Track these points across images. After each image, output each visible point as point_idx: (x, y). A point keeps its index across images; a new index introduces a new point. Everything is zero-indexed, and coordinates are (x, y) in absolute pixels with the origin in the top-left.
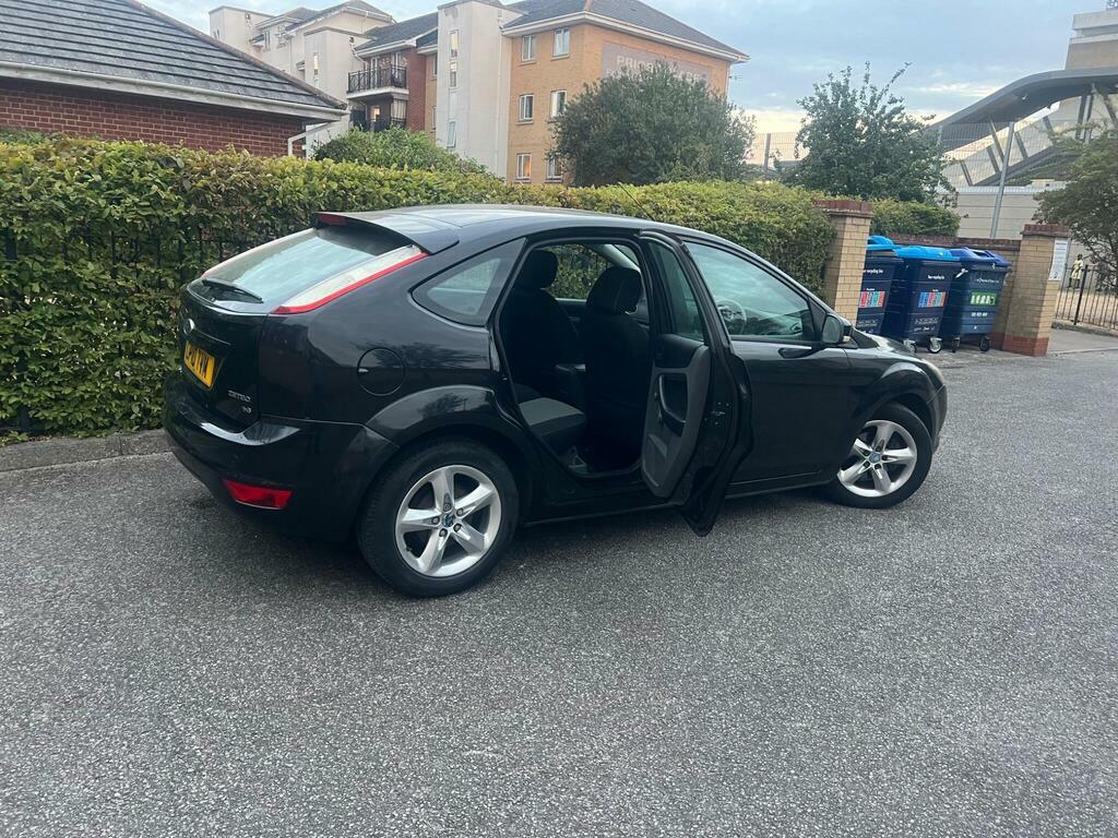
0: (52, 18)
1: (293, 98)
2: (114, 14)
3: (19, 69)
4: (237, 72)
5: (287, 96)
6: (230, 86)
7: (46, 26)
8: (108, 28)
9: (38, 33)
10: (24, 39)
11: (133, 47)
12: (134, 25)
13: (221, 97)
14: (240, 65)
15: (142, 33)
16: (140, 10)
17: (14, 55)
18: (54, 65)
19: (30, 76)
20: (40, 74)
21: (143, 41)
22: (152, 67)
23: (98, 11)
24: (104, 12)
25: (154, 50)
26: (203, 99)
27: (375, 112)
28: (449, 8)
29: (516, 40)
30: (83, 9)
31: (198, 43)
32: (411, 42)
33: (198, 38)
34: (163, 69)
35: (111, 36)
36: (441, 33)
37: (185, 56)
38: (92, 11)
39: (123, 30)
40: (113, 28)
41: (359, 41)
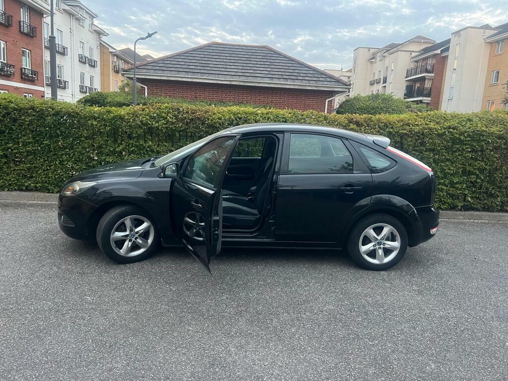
0: (248, 62)
1: (329, 83)
2: (271, 58)
3: (230, 81)
4: (309, 75)
5: (326, 83)
6: (304, 81)
7: (245, 65)
8: (266, 63)
9: (241, 68)
10: (236, 70)
11: (273, 70)
12: (277, 61)
13: (299, 85)
14: (311, 72)
15: (278, 64)
16: (281, 55)
17: (230, 76)
18: (242, 79)
19: (234, 83)
21: (278, 67)
22: (276, 76)
23: (266, 57)
24: (268, 58)
25: (280, 70)
26: (292, 87)
27: (418, 85)
28: (457, 33)
29: (493, 44)
30: (261, 57)
31: (298, 65)
32: (439, 51)
33: (299, 64)
34: (280, 77)
35: (266, 66)
36: (451, 45)
37: (291, 71)
38: (264, 57)
39: (272, 64)
40: (268, 63)
41: (414, 54)
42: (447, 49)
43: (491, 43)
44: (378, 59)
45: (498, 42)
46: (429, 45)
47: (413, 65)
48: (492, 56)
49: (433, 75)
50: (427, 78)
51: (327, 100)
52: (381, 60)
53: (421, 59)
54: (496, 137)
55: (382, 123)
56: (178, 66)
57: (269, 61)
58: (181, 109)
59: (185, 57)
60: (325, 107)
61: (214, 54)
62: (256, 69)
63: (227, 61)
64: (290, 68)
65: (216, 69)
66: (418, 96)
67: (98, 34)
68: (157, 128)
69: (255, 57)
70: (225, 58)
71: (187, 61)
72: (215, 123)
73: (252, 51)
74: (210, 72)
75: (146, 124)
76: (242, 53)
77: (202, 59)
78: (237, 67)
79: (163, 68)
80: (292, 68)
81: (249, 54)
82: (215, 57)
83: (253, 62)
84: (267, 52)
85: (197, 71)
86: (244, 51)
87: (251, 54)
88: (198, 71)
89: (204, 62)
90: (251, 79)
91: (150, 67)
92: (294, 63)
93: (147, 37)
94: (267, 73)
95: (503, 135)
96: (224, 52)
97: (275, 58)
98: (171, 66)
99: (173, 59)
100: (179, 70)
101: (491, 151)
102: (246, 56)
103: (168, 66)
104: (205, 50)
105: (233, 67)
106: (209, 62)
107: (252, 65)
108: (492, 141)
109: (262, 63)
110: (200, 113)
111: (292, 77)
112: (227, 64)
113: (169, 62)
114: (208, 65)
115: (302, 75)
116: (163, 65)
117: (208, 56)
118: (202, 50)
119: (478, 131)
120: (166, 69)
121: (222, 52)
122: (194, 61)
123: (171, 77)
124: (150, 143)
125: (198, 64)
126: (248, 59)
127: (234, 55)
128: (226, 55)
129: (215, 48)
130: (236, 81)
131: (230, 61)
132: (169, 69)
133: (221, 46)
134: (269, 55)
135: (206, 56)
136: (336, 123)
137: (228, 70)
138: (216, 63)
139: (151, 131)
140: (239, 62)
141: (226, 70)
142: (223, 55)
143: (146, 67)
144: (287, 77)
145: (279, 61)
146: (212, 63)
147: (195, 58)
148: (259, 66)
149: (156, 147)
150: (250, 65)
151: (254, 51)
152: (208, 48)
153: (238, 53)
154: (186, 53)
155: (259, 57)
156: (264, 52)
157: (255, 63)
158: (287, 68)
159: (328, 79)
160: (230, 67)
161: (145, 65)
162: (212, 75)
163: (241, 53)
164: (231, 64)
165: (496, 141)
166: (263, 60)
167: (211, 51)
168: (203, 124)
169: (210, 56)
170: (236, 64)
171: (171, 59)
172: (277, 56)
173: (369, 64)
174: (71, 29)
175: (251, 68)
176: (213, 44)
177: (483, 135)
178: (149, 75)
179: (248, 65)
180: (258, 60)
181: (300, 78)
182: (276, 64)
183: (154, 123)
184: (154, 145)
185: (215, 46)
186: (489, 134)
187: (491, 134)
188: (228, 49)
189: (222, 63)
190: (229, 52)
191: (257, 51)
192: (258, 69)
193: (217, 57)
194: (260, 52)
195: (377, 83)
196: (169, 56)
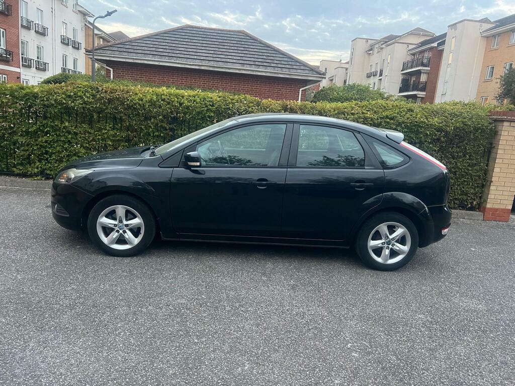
0: (221, 47)
1: (302, 71)
2: (246, 43)
3: (199, 65)
4: (283, 62)
5: (299, 71)
6: (276, 68)
7: (217, 49)
8: (240, 49)
9: (212, 52)
11: (245, 55)
12: (251, 47)
13: (270, 72)
14: (286, 59)
15: (253, 50)
16: (257, 41)
17: (199, 61)
18: (212, 64)
19: (203, 68)
20: (206, 67)
21: (251, 53)
22: (248, 62)
23: (240, 43)
24: (243, 43)
25: (253, 56)
26: (264, 74)
27: (413, 79)
28: (453, 26)
29: (489, 38)
30: (235, 42)
31: (273, 52)
32: (435, 44)
33: (275, 50)
34: (252, 63)
35: (239, 52)
36: (447, 39)
37: (264, 57)
38: (239, 42)
39: (245, 49)
40: (242, 49)
41: (411, 47)
42: (443, 43)
43: (487, 37)
44: (376, 50)
45: (494, 36)
46: (428, 38)
47: (409, 58)
48: (488, 51)
49: (429, 69)
50: (423, 71)
51: (301, 90)
52: (378, 52)
53: (417, 52)
54: (435, 129)
55: (316, 110)
56: (146, 49)
57: (243, 46)
58: (100, 89)
59: (155, 40)
60: (298, 96)
61: (186, 37)
62: (228, 54)
63: (199, 45)
64: (264, 54)
65: (185, 53)
66: (413, 90)
67: (82, 15)
68: (73, 108)
69: (229, 42)
70: (197, 41)
71: (157, 43)
72: (135, 104)
73: (227, 35)
74: (178, 55)
75: (61, 104)
76: (216, 37)
77: (173, 42)
78: (208, 52)
79: (130, 50)
80: (266, 54)
81: (223, 38)
82: (186, 40)
83: (225, 47)
84: (243, 37)
85: (165, 54)
86: (219, 35)
87: (225, 38)
88: (167, 54)
89: (174, 45)
90: (221, 64)
91: (116, 49)
92: (269, 49)
93: (106, 16)
94: (239, 58)
95: (442, 127)
96: (198, 35)
97: (249, 44)
98: (138, 48)
99: (142, 41)
100: (146, 52)
101: (430, 143)
102: (220, 41)
103: (135, 48)
104: (177, 33)
105: (204, 51)
106: (180, 46)
107: (224, 50)
108: (430, 133)
109: (236, 48)
110: (119, 93)
111: (265, 64)
112: (198, 48)
113: (136, 44)
114: (178, 49)
115: (275, 62)
116: (130, 47)
117: (179, 39)
118: (174, 33)
119: (416, 122)
120: (132, 51)
121: (195, 35)
122: (164, 44)
123: (136, 59)
124: (67, 124)
125: (167, 47)
126: (221, 44)
127: (208, 39)
128: (198, 38)
129: (188, 31)
130: (205, 66)
131: (202, 45)
132: (136, 51)
133: (195, 29)
134: (244, 40)
135: (177, 39)
136: (268, 109)
137: (198, 54)
138: (187, 46)
139: (68, 111)
140: (212, 46)
141: (196, 54)
142: (196, 38)
143: (111, 48)
144: (260, 64)
145: (254, 47)
146: (182, 46)
147: (165, 41)
148: (231, 51)
149: (73, 128)
150: (222, 50)
151: (229, 36)
152: (181, 31)
153: (212, 37)
154: (157, 35)
155: (234, 42)
156: (239, 37)
157: (228, 47)
158: (261, 54)
159: (302, 68)
160: (201, 51)
161: (111, 46)
162: (180, 59)
163: (214, 37)
164: (203, 48)
165: (435, 133)
166: (237, 45)
167: (184, 34)
168: (123, 104)
169: (182, 40)
170: (208, 48)
171: (139, 41)
172: (253, 41)
173: (367, 56)
174: (52, 8)
175: (223, 53)
176: (187, 27)
177: (420, 127)
178: (114, 57)
179: (220, 50)
180: (232, 45)
181: (273, 65)
182: (250, 50)
183: (70, 102)
184: (72, 127)
185: (189, 29)
186: (427, 125)
187: (430, 126)
188: (202, 33)
189: (193, 47)
190: (203, 36)
191: (232, 36)
192: (231, 54)
193: (189, 40)
194: (235, 36)
195: (373, 76)
196: (138, 38)
